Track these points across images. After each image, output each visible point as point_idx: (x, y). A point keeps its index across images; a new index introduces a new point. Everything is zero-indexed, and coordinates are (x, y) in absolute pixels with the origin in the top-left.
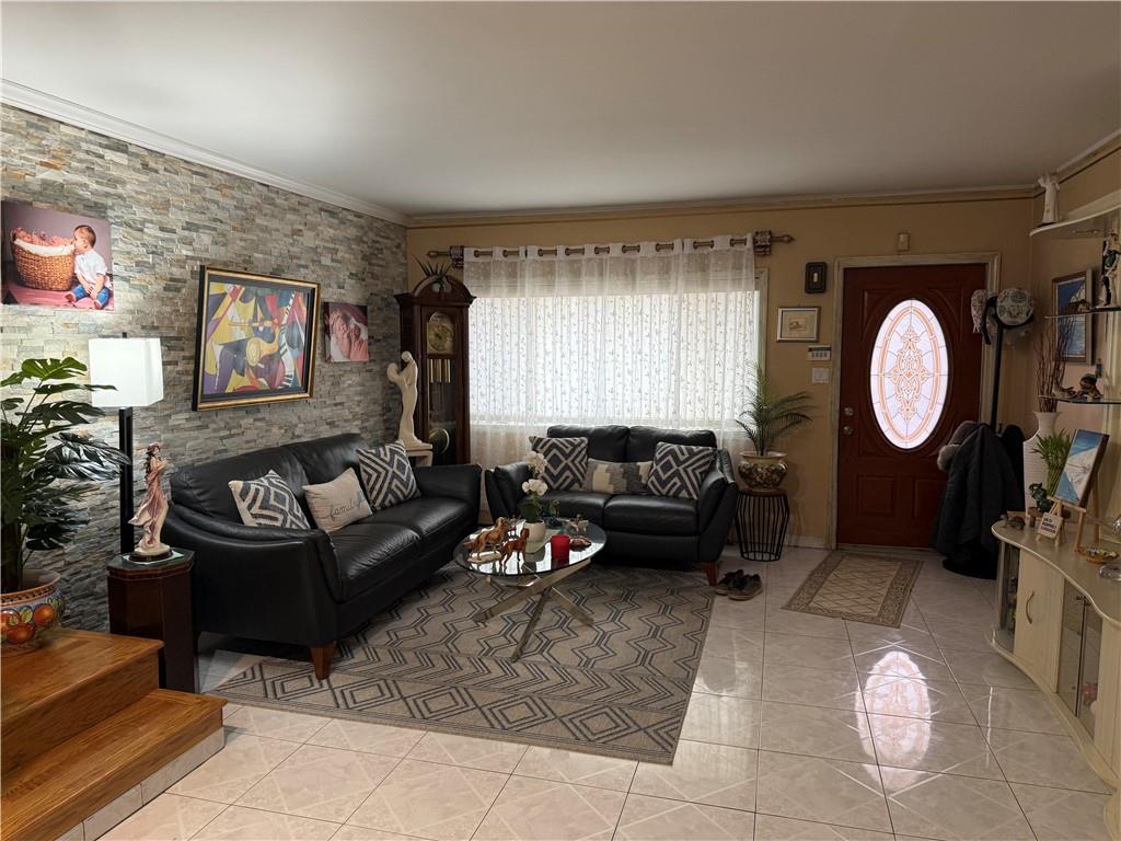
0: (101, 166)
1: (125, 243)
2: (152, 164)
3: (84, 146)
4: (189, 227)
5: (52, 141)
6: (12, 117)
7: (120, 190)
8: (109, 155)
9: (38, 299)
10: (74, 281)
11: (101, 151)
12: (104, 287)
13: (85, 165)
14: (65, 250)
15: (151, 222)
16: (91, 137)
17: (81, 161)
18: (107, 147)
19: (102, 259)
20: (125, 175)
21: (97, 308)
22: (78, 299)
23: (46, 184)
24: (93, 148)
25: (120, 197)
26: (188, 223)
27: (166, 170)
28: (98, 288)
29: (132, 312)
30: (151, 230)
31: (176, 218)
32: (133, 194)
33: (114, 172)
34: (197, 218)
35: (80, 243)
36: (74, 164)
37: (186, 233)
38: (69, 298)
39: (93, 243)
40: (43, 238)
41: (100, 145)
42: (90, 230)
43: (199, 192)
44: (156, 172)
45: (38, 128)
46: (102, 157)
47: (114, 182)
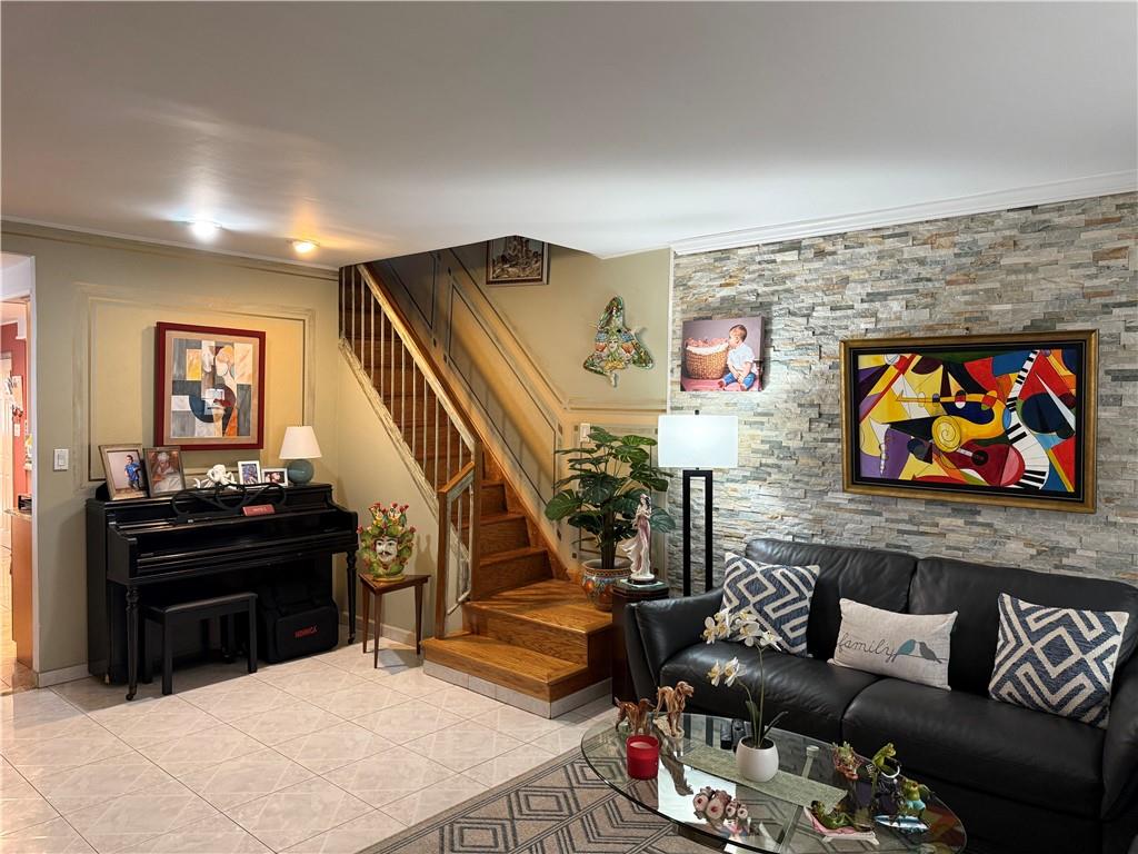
0: (770, 270)
1: (788, 331)
2: (830, 248)
3: (758, 259)
4: (871, 297)
5: (731, 266)
6: (704, 260)
7: (789, 284)
8: (779, 257)
9: (697, 387)
10: (726, 370)
11: (773, 257)
12: (750, 373)
13: (757, 274)
14: (721, 348)
15: (823, 304)
16: (765, 249)
17: (754, 272)
18: (780, 251)
19: (750, 350)
20: (794, 269)
21: (743, 390)
22: (727, 384)
23: (723, 299)
24: (766, 257)
25: (788, 291)
26: (868, 294)
27: (846, 247)
28: (744, 374)
29: (788, 392)
30: (820, 312)
31: (854, 293)
32: (804, 284)
33: (784, 270)
34: (882, 287)
35: (733, 340)
36: (747, 277)
37: (866, 305)
38: (721, 385)
39: (744, 338)
40: (705, 342)
41: (773, 252)
42: (743, 328)
43: (892, 256)
44: (834, 253)
45: (721, 259)
46: (774, 261)
47: (784, 278)
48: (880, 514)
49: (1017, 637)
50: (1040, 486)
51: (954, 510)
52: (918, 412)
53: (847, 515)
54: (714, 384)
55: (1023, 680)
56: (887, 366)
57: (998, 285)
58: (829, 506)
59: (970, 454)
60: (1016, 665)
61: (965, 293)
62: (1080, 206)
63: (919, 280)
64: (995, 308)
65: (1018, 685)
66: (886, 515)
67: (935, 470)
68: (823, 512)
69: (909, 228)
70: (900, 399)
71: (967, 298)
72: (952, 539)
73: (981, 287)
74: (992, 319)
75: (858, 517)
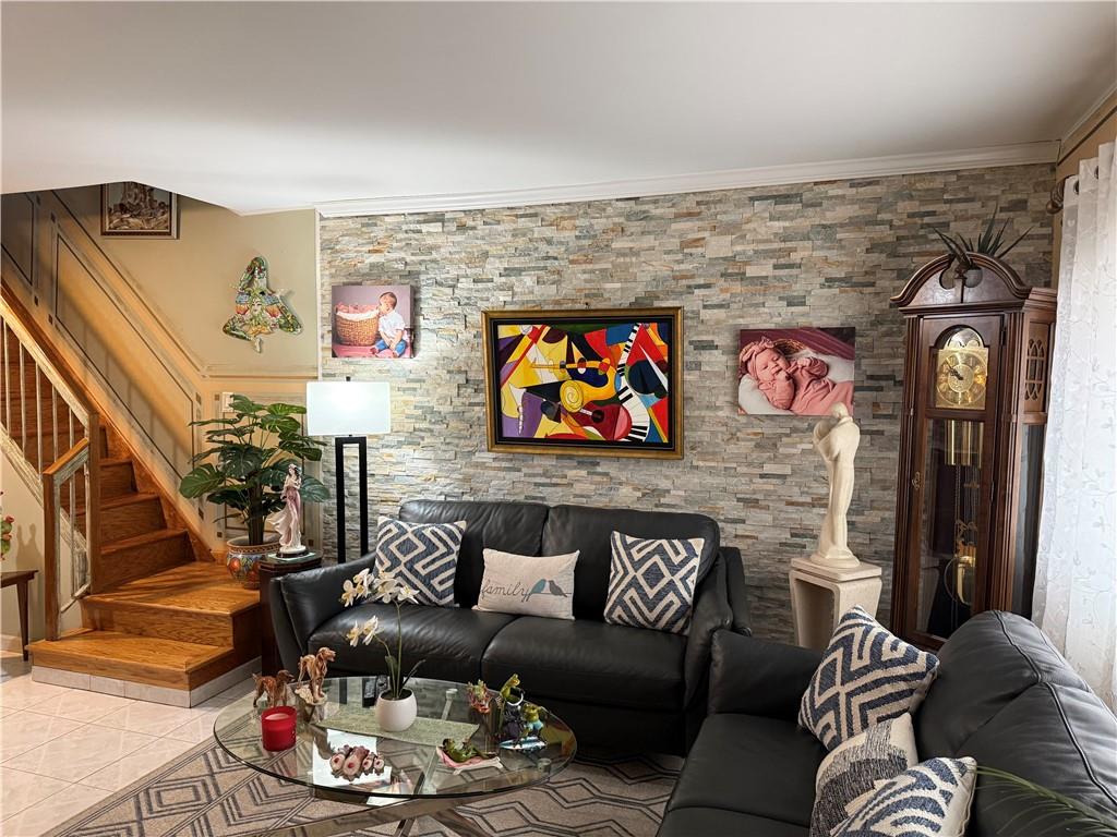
0: (417, 240)
1: (435, 300)
2: (470, 223)
3: (405, 227)
4: (508, 272)
5: (378, 232)
6: (351, 224)
7: (435, 255)
8: (425, 228)
9: (349, 353)
10: (378, 337)
11: (418, 227)
12: (402, 340)
13: (404, 243)
14: (371, 314)
15: (467, 276)
16: (411, 218)
17: (401, 240)
18: (425, 222)
19: (401, 317)
20: (440, 240)
21: (395, 357)
22: (380, 351)
23: (372, 266)
24: (412, 227)
25: (434, 261)
26: (506, 269)
27: (485, 223)
28: (396, 341)
29: (438, 359)
30: (464, 284)
31: (493, 267)
32: (448, 255)
33: (430, 241)
34: (517, 263)
35: (383, 308)
36: (395, 245)
37: (503, 279)
38: (373, 351)
39: (394, 305)
40: (356, 308)
41: (419, 222)
42: (393, 296)
43: (524, 235)
44: (474, 228)
45: (368, 225)
46: (420, 232)
47: (430, 249)
48: (519, 470)
49: (624, 568)
50: (644, 438)
51: (579, 463)
52: (549, 377)
53: (492, 473)
54: (365, 351)
55: (629, 603)
56: (522, 336)
57: (610, 266)
58: (477, 465)
59: (590, 413)
60: (624, 592)
61: (584, 272)
62: (671, 200)
63: (548, 258)
64: (608, 286)
65: (626, 608)
66: (525, 470)
67: (563, 428)
68: (472, 471)
69: (539, 210)
70: (534, 366)
71: (586, 276)
72: (578, 488)
73: (597, 266)
74: (606, 295)
75: (501, 474)
